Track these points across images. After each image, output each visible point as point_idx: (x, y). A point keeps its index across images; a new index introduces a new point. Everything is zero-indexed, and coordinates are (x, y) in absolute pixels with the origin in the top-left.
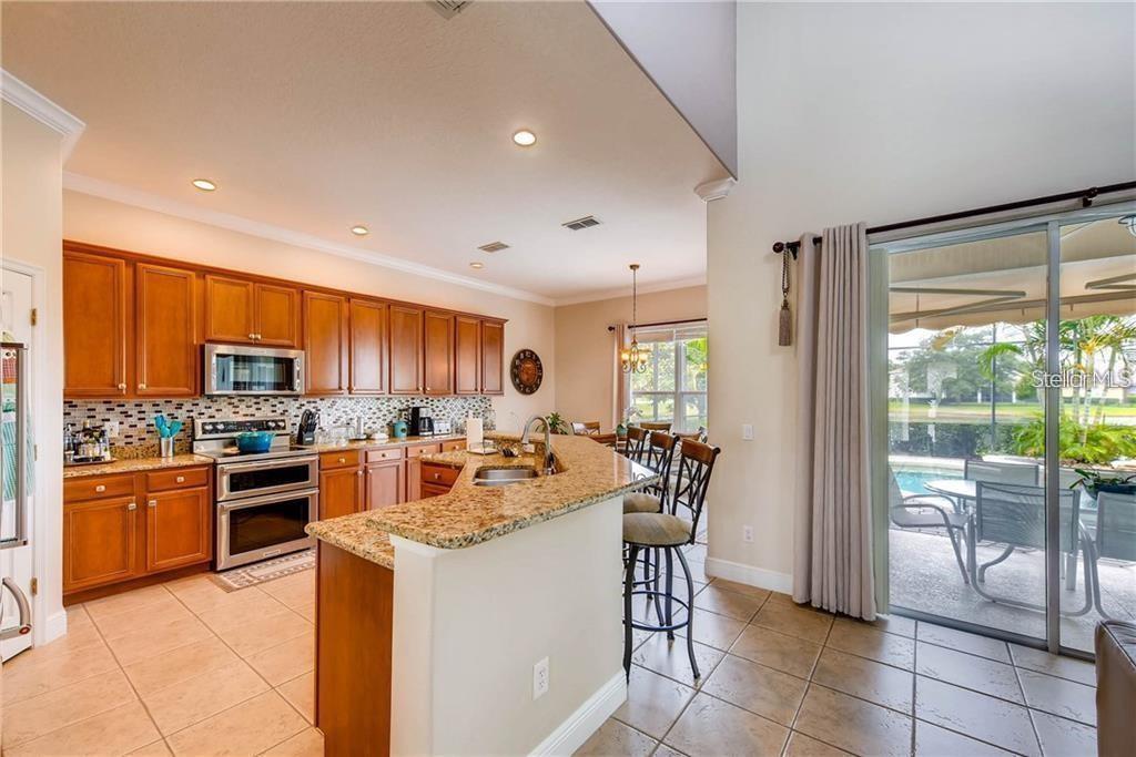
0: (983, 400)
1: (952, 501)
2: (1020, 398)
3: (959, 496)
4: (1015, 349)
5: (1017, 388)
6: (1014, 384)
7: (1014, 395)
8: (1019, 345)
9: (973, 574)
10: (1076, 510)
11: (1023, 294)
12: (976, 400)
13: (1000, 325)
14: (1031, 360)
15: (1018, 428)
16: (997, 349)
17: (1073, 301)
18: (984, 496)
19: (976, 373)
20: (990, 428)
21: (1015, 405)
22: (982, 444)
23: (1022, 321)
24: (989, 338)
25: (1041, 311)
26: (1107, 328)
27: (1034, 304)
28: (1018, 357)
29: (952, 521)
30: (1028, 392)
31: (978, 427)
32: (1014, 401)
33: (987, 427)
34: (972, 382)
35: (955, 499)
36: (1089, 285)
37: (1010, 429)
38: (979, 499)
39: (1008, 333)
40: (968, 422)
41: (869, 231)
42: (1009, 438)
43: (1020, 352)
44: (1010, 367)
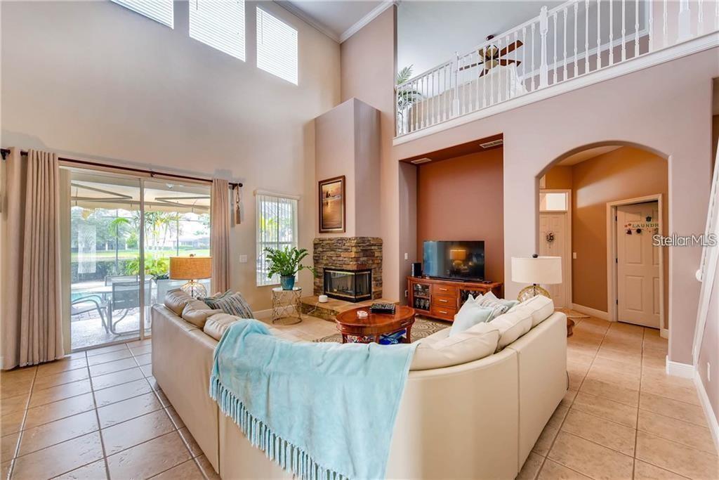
0: (109, 249)
1: (99, 297)
2: (129, 247)
3: (102, 293)
4: (127, 221)
5: (128, 242)
6: (126, 239)
7: (126, 245)
8: (129, 219)
9: (110, 327)
10: (150, 289)
11: (131, 198)
12: (105, 249)
13: (120, 210)
14: (134, 227)
15: (129, 262)
16: (119, 221)
17: (150, 204)
18: (116, 290)
19: (105, 232)
20: (115, 263)
21: (127, 251)
22: (111, 272)
23: (131, 209)
24: (114, 214)
25: (138, 206)
26: (163, 216)
27: (135, 203)
28: (129, 225)
29: (100, 306)
30: (133, 244)
31: (108, 263)
32: (126, 249)
33: (113, 263)
34: (103, 238)
35: (101, 295)
36: (156, 199)
37: (125, 263)
38: (114, 292)
39: (123, 213)
40: (103, 260)
41: (60, 159)
42: (125, 266)
43: (130, 223)
44: (124, 229)
